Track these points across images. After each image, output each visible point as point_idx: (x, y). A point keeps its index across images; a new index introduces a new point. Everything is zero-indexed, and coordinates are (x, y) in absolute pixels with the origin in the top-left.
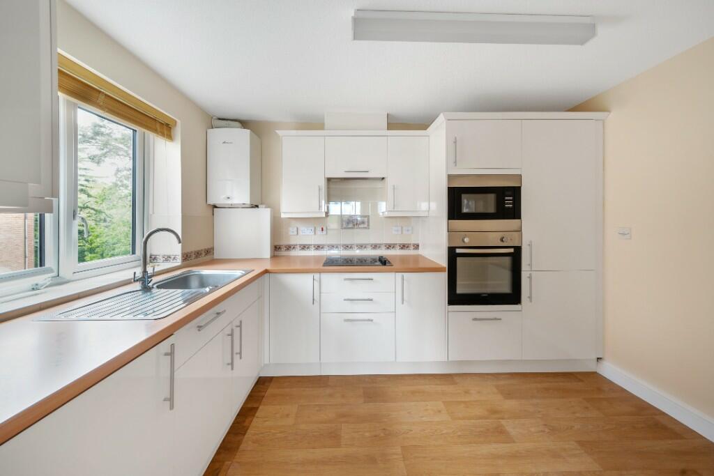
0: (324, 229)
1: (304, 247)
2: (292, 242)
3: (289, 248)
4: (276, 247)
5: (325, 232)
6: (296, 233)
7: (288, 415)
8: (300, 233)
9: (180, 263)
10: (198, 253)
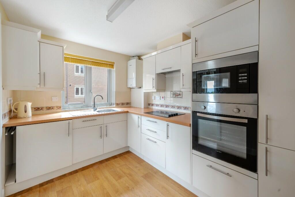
0: (164, 97)
1: (157, 105)
2: (153, 103)
3: (152, 105)
4: (149, 104)
5: (164, 99)
6: (154, 99)
7: (120, 164)
8: (156, 99)
9: (115, 106)
10: (123, 104)
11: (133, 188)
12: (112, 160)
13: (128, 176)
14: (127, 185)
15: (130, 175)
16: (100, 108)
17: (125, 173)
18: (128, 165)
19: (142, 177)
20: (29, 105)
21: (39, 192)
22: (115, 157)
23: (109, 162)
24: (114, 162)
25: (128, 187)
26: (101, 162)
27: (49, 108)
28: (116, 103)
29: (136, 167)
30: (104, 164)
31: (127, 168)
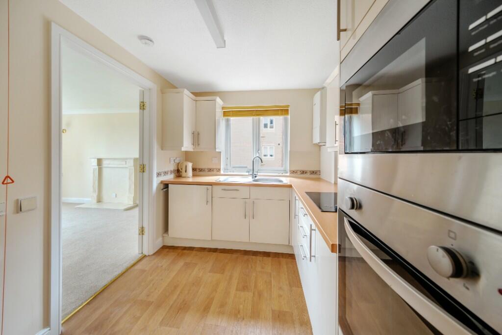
7: (263, 268)
9: (288, 174)
10: (303, 172)
11: (243, 319)
12: (260, 256)
13: (256, 293)
14: (241, 306)
15: (260, 295)
16: (260, 176)
17: (256, 286)
18: (272, 276)
19: (273, 311)
20: (190, 166)
21: (178, 255)
22: (267, 254)
23: (254, 257)
24: (260, 261)
25: (239, 312)
26: (246, 253)
27: (210, 170)
28: (290, 171)
29: (280, 288)
30: (246, 257)
31: (266, 282)
